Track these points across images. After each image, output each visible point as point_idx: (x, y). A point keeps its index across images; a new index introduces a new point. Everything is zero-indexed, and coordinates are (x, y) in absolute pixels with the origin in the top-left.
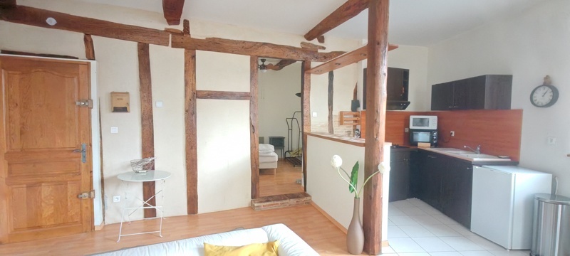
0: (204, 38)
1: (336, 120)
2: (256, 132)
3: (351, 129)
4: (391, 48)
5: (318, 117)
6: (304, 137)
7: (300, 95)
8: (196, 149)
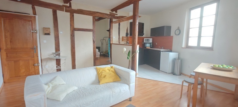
0: (77, 9)
1: (121, 39)
2: (95, 43)
3: (126, 42)
4: (139, 17)
5: (115, 38)
6: (111, 45)
7: (109, 31)
8: (75, 48)
